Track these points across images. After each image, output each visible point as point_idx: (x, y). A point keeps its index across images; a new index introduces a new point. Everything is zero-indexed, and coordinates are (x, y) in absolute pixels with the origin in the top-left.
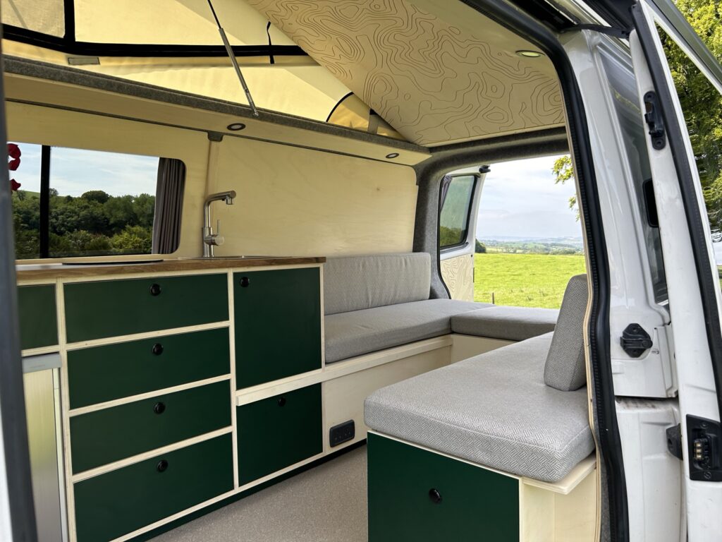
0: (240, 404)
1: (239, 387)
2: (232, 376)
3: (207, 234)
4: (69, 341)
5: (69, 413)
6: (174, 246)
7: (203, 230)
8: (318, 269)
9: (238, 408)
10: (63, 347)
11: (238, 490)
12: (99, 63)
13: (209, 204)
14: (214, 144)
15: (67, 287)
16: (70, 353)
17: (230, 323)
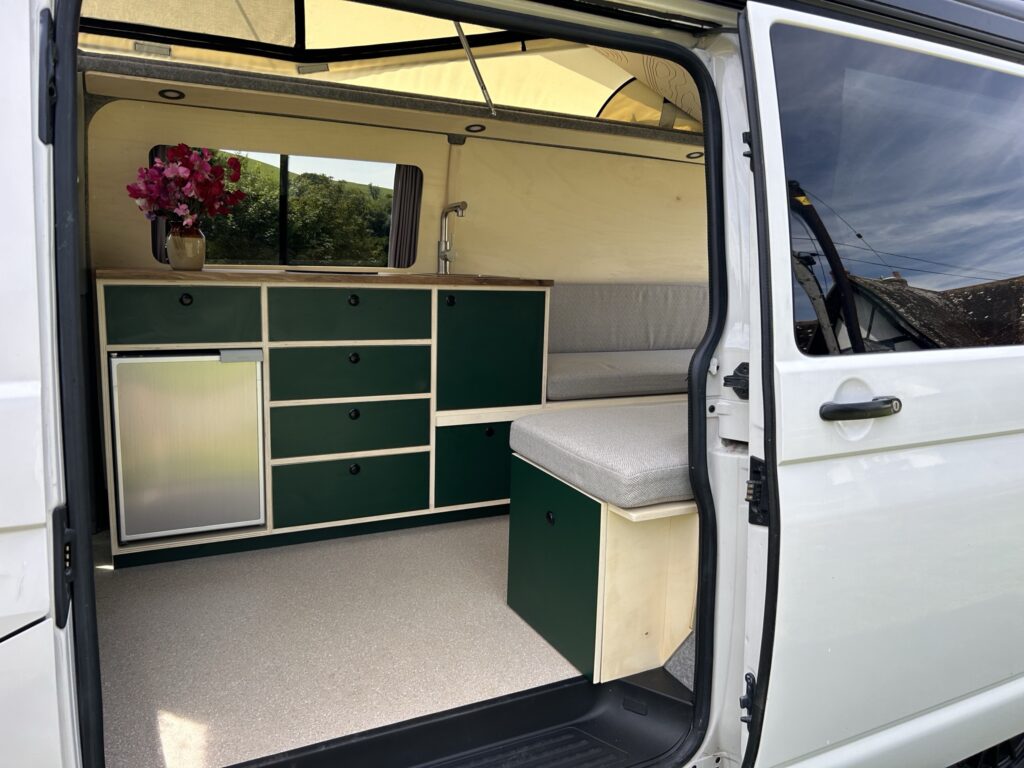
0: (439, 425)
1: (440, 408)
2: (432, 396)
3: (443, 249)
4: (271, 339)
5: (269, 404)
6: (410, 260)
7: (439, 244)
8: (544, 293)
9: (437, 428)
10: (266, 344)
11: (432, 510)
12: (328, 70)
13: (446, 216)
14: (455, 148)
15: (271, 290)
16: (272, 351)
17: (433, 342)
